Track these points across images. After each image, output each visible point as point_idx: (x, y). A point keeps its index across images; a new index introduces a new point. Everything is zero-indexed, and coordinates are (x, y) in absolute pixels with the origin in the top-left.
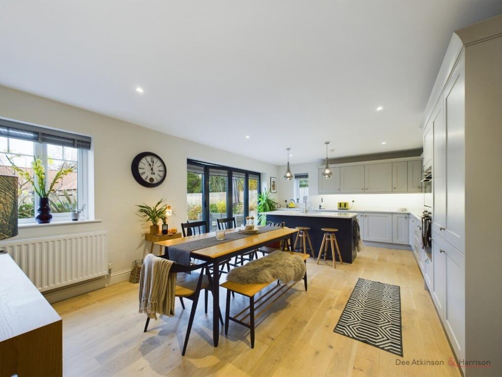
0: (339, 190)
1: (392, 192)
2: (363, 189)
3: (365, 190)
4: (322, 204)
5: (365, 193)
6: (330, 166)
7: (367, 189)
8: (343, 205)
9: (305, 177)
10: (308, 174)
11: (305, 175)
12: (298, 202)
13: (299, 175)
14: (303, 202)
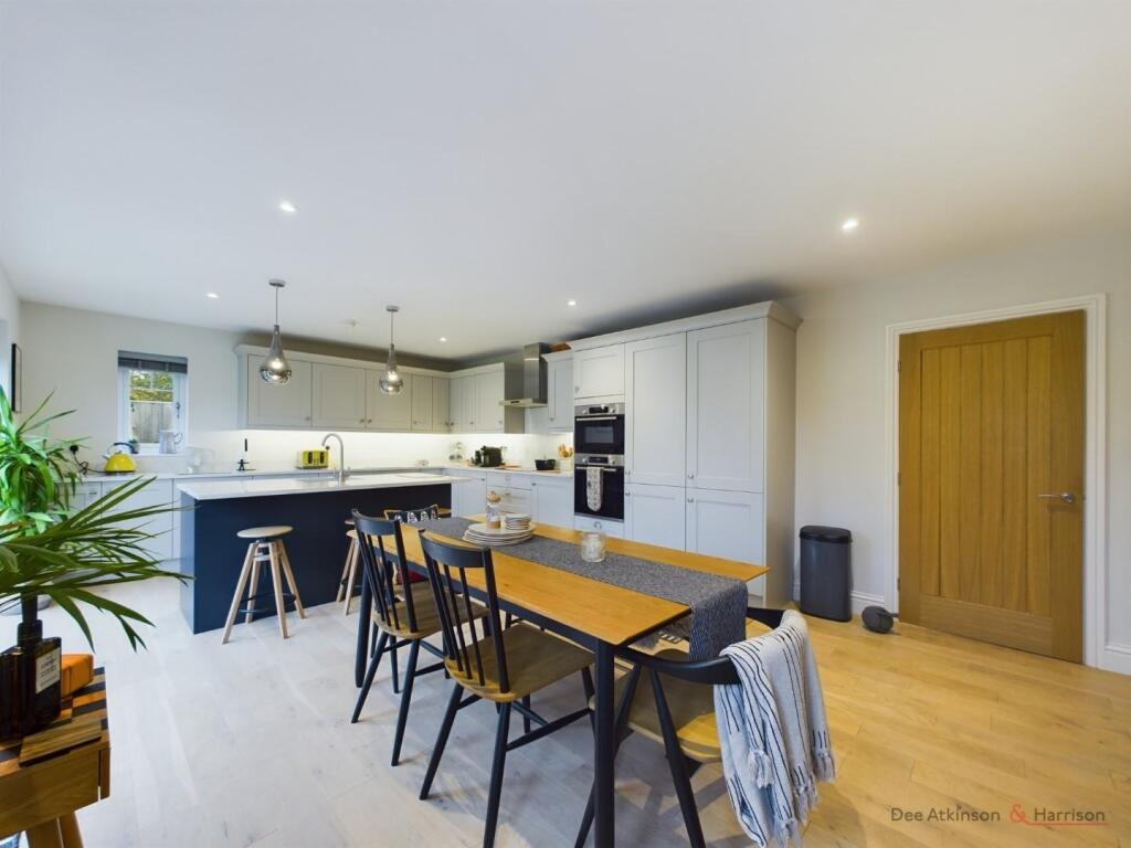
0: (308, 419)
1: (411, 430)
2: (362, 421)
3: (366, 424)
4: (247, 457)
5: (365, 429)
6: (286, 353)
7: (370, 421)
8: (316, 457)
9: (171, 370)
10: (182, 362)
11: (171, 363)
12: (134, 451)
13: (142, 358)
14: (162, 452)
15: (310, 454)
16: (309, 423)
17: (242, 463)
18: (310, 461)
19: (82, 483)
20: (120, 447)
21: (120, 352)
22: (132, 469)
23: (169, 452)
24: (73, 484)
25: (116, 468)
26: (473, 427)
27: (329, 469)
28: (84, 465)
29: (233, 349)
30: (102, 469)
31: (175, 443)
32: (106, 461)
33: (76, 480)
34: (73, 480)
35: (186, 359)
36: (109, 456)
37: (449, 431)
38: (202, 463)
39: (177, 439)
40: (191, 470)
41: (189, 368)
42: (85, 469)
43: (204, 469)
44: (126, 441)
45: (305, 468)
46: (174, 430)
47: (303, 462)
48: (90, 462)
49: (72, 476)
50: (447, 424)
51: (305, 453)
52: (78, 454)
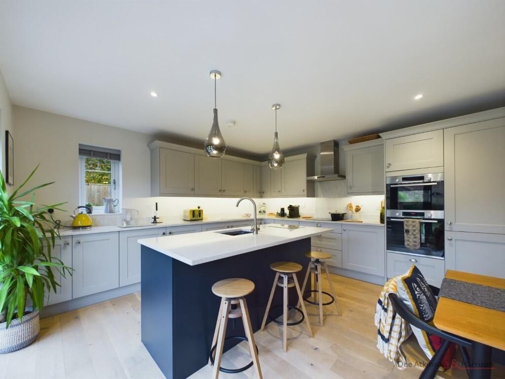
0: (193, 189)
2: (220, 191)
3: (222, 193)
4: (158, 214)
5: (222, 196)
7: (224, 191)
8: (197, 213)
9: (111, 158)
10: (118, 153)
11: (110, 154)
12: (90, 212)
13: (94, 149)
14: (106, 211)
15: (194, 212)
16: (193, 192)
17: (155, 218)
18: (194, 216)
19: (59, 236)
20: (80, 210)
21: (80, 145)
22: (89, 224)
23: (111, 212)
24: (53, 238)
25: (80, 224)
26: (280, 194)
27: (204, 221)
28: (58, 222)
29: (148, 146)
30: (70, 224)
31: (115, 206)
32: (73, 219)
33: (55, 235)
34: (53, 235)
35: (119, 151)
36: (74, 215)
37: (261, 197)
38: (131, 219)
39: (115, 203)
40: (125, 225)
41: (122, 157)
42: (58, 225)
43: (132, 223)
44: (85, 205)
45: (191, 220)
46: (113, 198)
47: (189, 217)
48: (61, 220)
49: (52, 232)
50: (260, 192)
51: (190, 211)
52: (53, 214)
